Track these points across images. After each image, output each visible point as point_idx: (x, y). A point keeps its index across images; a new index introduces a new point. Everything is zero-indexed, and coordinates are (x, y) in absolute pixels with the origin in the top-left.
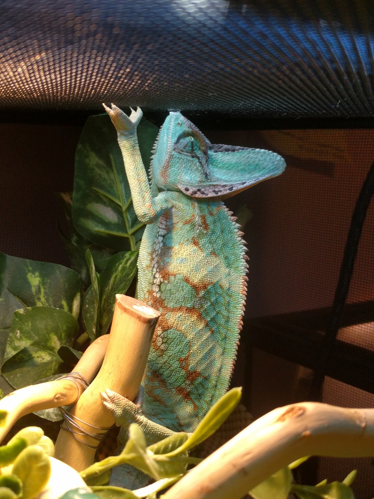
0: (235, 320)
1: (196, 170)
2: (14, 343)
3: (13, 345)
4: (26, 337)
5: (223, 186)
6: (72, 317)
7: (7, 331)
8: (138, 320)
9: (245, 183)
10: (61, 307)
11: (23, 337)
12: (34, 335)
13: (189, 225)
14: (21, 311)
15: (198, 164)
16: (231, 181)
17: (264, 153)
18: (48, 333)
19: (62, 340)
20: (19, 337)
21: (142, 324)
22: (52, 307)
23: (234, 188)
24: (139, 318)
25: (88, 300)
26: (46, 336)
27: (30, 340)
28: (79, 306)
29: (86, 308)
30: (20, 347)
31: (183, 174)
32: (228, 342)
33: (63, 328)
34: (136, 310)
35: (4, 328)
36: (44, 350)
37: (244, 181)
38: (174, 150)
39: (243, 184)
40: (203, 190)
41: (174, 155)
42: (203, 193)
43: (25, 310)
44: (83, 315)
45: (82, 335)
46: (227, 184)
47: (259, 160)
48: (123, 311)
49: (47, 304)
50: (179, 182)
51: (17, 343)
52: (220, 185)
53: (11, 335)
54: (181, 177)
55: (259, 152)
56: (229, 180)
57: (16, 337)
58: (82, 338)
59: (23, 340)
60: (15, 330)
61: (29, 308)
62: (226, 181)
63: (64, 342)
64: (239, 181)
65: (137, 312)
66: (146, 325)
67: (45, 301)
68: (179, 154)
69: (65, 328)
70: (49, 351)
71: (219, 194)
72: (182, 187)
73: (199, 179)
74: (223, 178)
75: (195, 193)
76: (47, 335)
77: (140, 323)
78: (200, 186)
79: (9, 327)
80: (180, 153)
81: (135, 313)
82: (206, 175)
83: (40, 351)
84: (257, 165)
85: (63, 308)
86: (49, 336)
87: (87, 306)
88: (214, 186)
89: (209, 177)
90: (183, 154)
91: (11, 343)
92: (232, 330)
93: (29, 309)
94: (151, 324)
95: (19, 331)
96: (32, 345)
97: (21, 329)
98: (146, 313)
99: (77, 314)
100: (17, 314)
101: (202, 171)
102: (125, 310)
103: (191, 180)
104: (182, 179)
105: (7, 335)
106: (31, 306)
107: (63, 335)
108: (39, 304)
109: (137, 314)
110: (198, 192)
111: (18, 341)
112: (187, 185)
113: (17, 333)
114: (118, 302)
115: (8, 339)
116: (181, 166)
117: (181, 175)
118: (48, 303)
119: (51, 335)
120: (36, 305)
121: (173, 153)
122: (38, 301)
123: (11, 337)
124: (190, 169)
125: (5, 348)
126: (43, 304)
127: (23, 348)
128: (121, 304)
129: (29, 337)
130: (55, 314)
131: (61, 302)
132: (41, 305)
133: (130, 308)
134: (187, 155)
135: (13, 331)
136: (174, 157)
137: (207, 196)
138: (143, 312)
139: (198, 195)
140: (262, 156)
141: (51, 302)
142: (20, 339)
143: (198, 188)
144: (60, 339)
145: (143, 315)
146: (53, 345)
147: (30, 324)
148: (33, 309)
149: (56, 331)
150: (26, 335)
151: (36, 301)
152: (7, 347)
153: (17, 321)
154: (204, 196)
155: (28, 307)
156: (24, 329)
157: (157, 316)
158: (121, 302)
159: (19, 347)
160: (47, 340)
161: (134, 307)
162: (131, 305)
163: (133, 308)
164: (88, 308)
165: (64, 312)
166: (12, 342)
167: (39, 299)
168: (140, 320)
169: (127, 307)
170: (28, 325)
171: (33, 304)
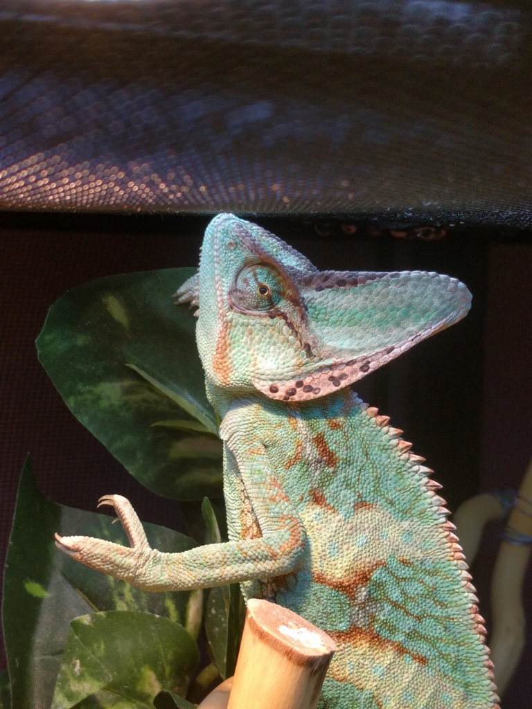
0: (465, 618)
1: (283, 343)
2: (69, 686)
3: (67, 688)
4: (91, 675)
5: (348, 364)
6: (186, 633)
7: (58, 659)
8: (285, 659)
9: (392, 349)
10: (165, 612)
11: (86, 674)
12: (106, 671)
13: (298, 467)
14: (86, 619)
15: (285, 328)
16: (362, 350)
17: (419, 278)
18: (138, 666)
19: (166, 680)
20: (78, 674)
21: (295, 667)
22: (147, 612)
23: (371, 365)
24: (289, 654)
25: (214, 598)
26: (133, 671)
27: (99, 681)
28: (201, 611)
29: (212, 615)
30: (80, 693)
31: (259, 358)
32: (468, 669)
33: (166, 656)
34: (284, 637)
35: (53, 654)
36: (129, 700)
37: (390, 346)
38: (231, 307)
39: (389, 351)
40: (307, 381)
41: (232, 319)
42: (309, 389)
43: (92, 618)
44: (207, 630)
45: (207, 669)
46: (355, 357)
47: (413, 297)
48: (257, 638)
49: (137, 607)
50: (254, 377)
51: (75, 686)
52: (342, 364)
53: (64, 667)
54: (255, 365)
55: (407, 279)
56: (356, 348)
57: (73, 674)
58: (205, 676)
59: (85, 680)
60: (71, 659)
61: (102, 613)
62: (352, 352)
63: (169, 683)
64: (379, 346)
65: (284, 642)
66: (302, 669)
67: (134, 600)
68: (243, 316)
69: (170, 656)
70: (138, 702)
71: (343, 383)
72: (263, 387)
73: (294, 361)
74: (344, 346)
75: (293, 392)
76: (135, 669)
77: (291, 664)
78: (300, 375)
79: (61, 652)
80: (245, 314)
81: (281, 645)
82: (308, 348)
83: (122, 701)
84: (410, 306)
85: (168, 615)
86: (139, 671)
87: (213, 612)
88: (331, 367)
89: (314, 351)
90: (251, 315)
91: (63, 684)
92: (467, 641)
93: (101, 616)
94: (316, 668)
95: (78, 661)
96: (105, 689)
97: (83, 659)
98: (305, 645)
99: (195, 627)
100: (76, 626)
101: (298, 342)
102: (262, 636)
103: (278, 368)
104: (258, 369)
105: (58, 669)
106: (106, 610)
107: (168, 670)
108: (121, 606)
109: (285, 647)
110: (298, 390)
111: (76, 681)
112: (272, 380)
113: (74, 665)
114: (249, 616)
115: (59, 676)
116: (252, 339)
117: (256, 359)
118: (139, 604)
119: (143, 670)
120: (115, 608)
121: (230, 315)
122: (120, 599)
123: (64, 673)
124: (272, 342)
125: (53, 693)
126: (128, 605)
127: (85, 696)
128: (254, 622)
129: (97, 675)
130: (152, 628)
131: (163, 603)
132: (125, 609)
133: (272, 633)
134: (260, 316)
135: (68, 661)
136: (233, 323)
137: (319, 395)
138: (298, 641)
139: (301, 396)
140: (415, 286)
141: (144, 602)
142: (81, 678)
143: (297, 380)
144: (161, 677)
145: (297, 649)
146: (147, 689)
147: (103, 646)
148: (108, 616)
149: (154, 663)
150: (92, 670)
151: (116, 599)
152: (56, 692)
153: (76, 641)
154: (312, 396)
155: (101, 610)
156: (89, 658)
157: (327, 652)
158: (254, 618)
159: (78, 693)
160: (135, 680)
161: (283, 629)
162: (275, 625)
163: (278, 632)
164: (215, 616)
165: (169, 623)
166: (65, 681)
167: (121, 595)
168: (290, 659)
169: (265, 629)
170: (99, 647)
171: (108, 605)
